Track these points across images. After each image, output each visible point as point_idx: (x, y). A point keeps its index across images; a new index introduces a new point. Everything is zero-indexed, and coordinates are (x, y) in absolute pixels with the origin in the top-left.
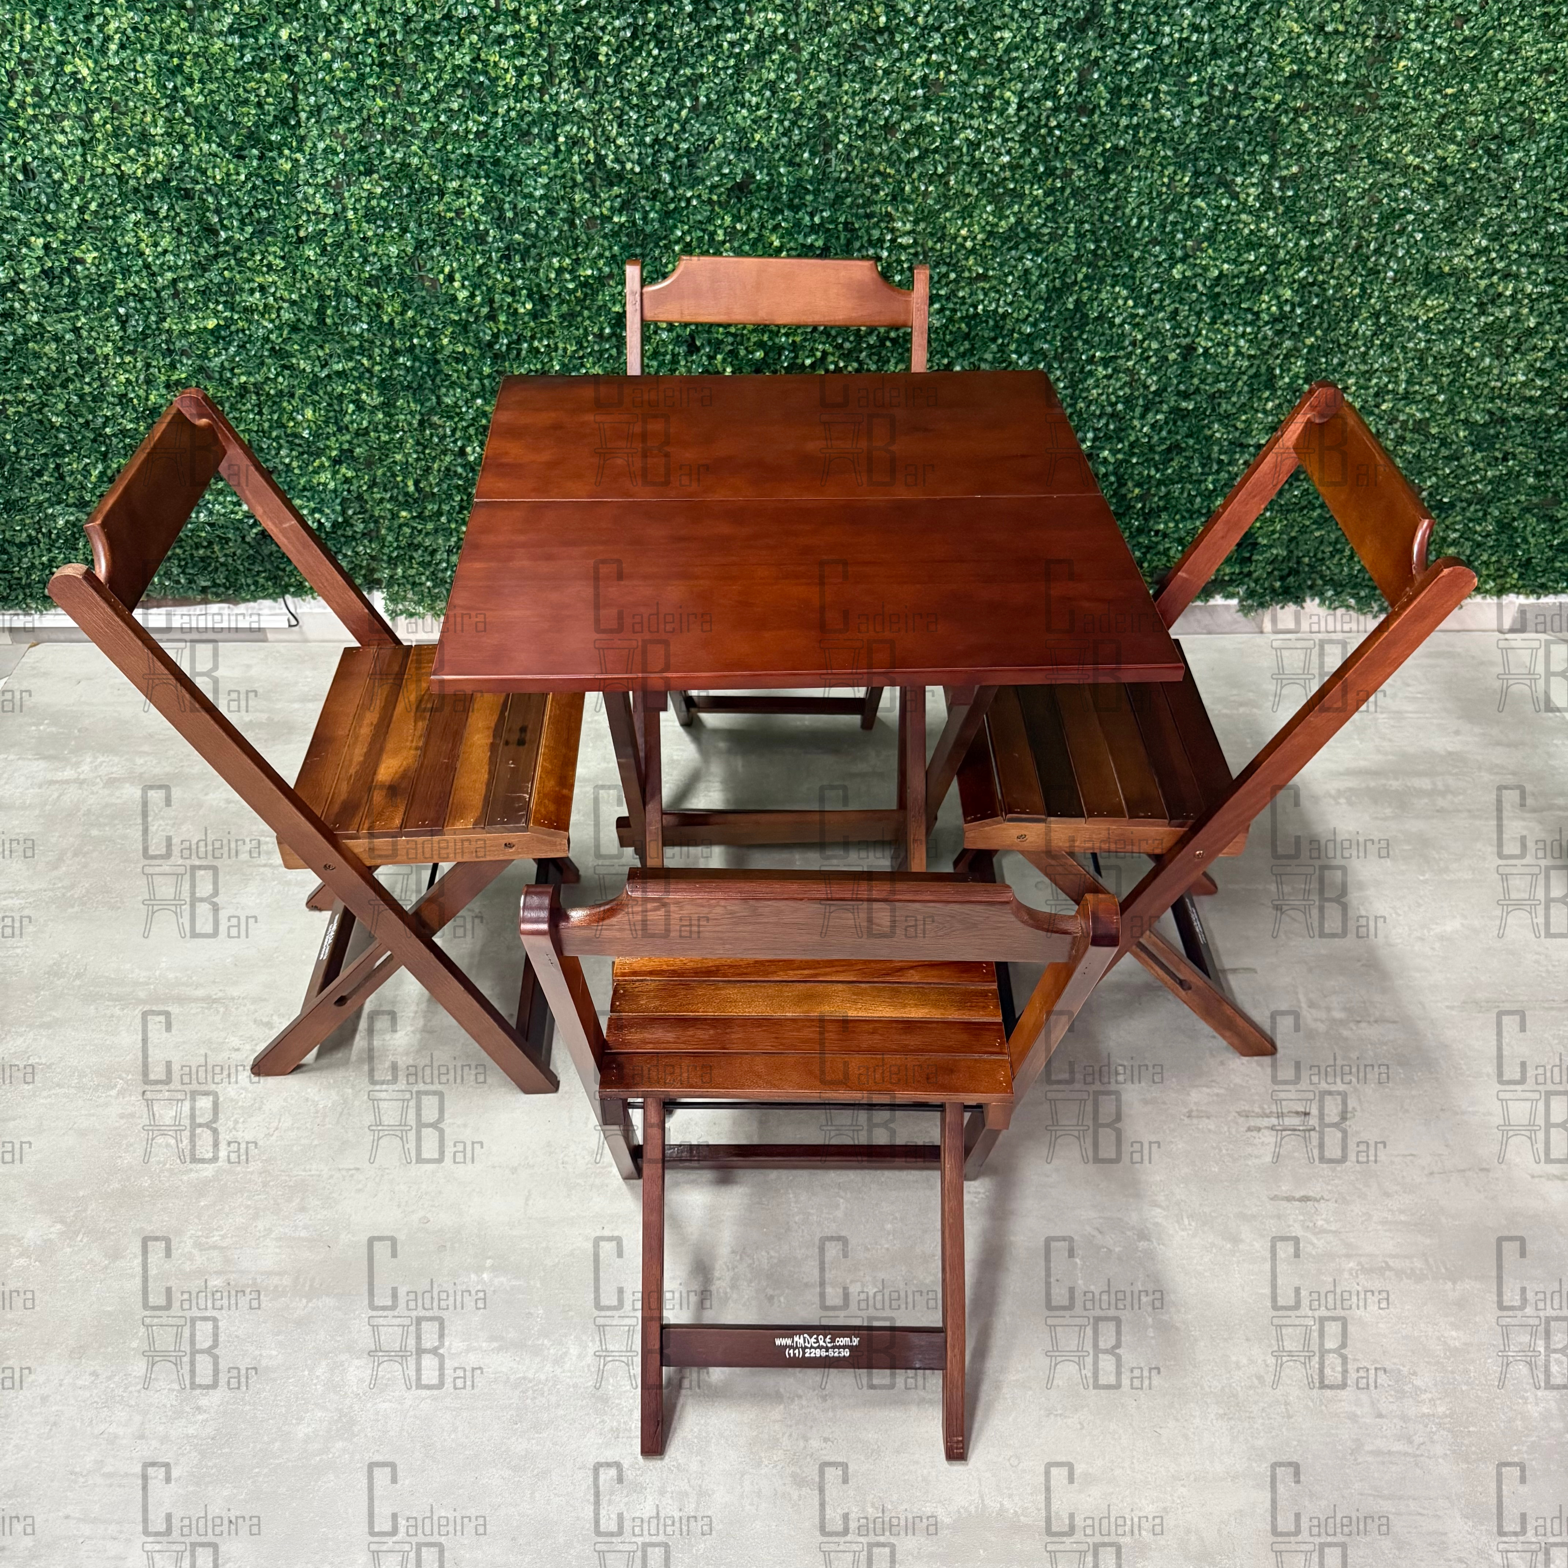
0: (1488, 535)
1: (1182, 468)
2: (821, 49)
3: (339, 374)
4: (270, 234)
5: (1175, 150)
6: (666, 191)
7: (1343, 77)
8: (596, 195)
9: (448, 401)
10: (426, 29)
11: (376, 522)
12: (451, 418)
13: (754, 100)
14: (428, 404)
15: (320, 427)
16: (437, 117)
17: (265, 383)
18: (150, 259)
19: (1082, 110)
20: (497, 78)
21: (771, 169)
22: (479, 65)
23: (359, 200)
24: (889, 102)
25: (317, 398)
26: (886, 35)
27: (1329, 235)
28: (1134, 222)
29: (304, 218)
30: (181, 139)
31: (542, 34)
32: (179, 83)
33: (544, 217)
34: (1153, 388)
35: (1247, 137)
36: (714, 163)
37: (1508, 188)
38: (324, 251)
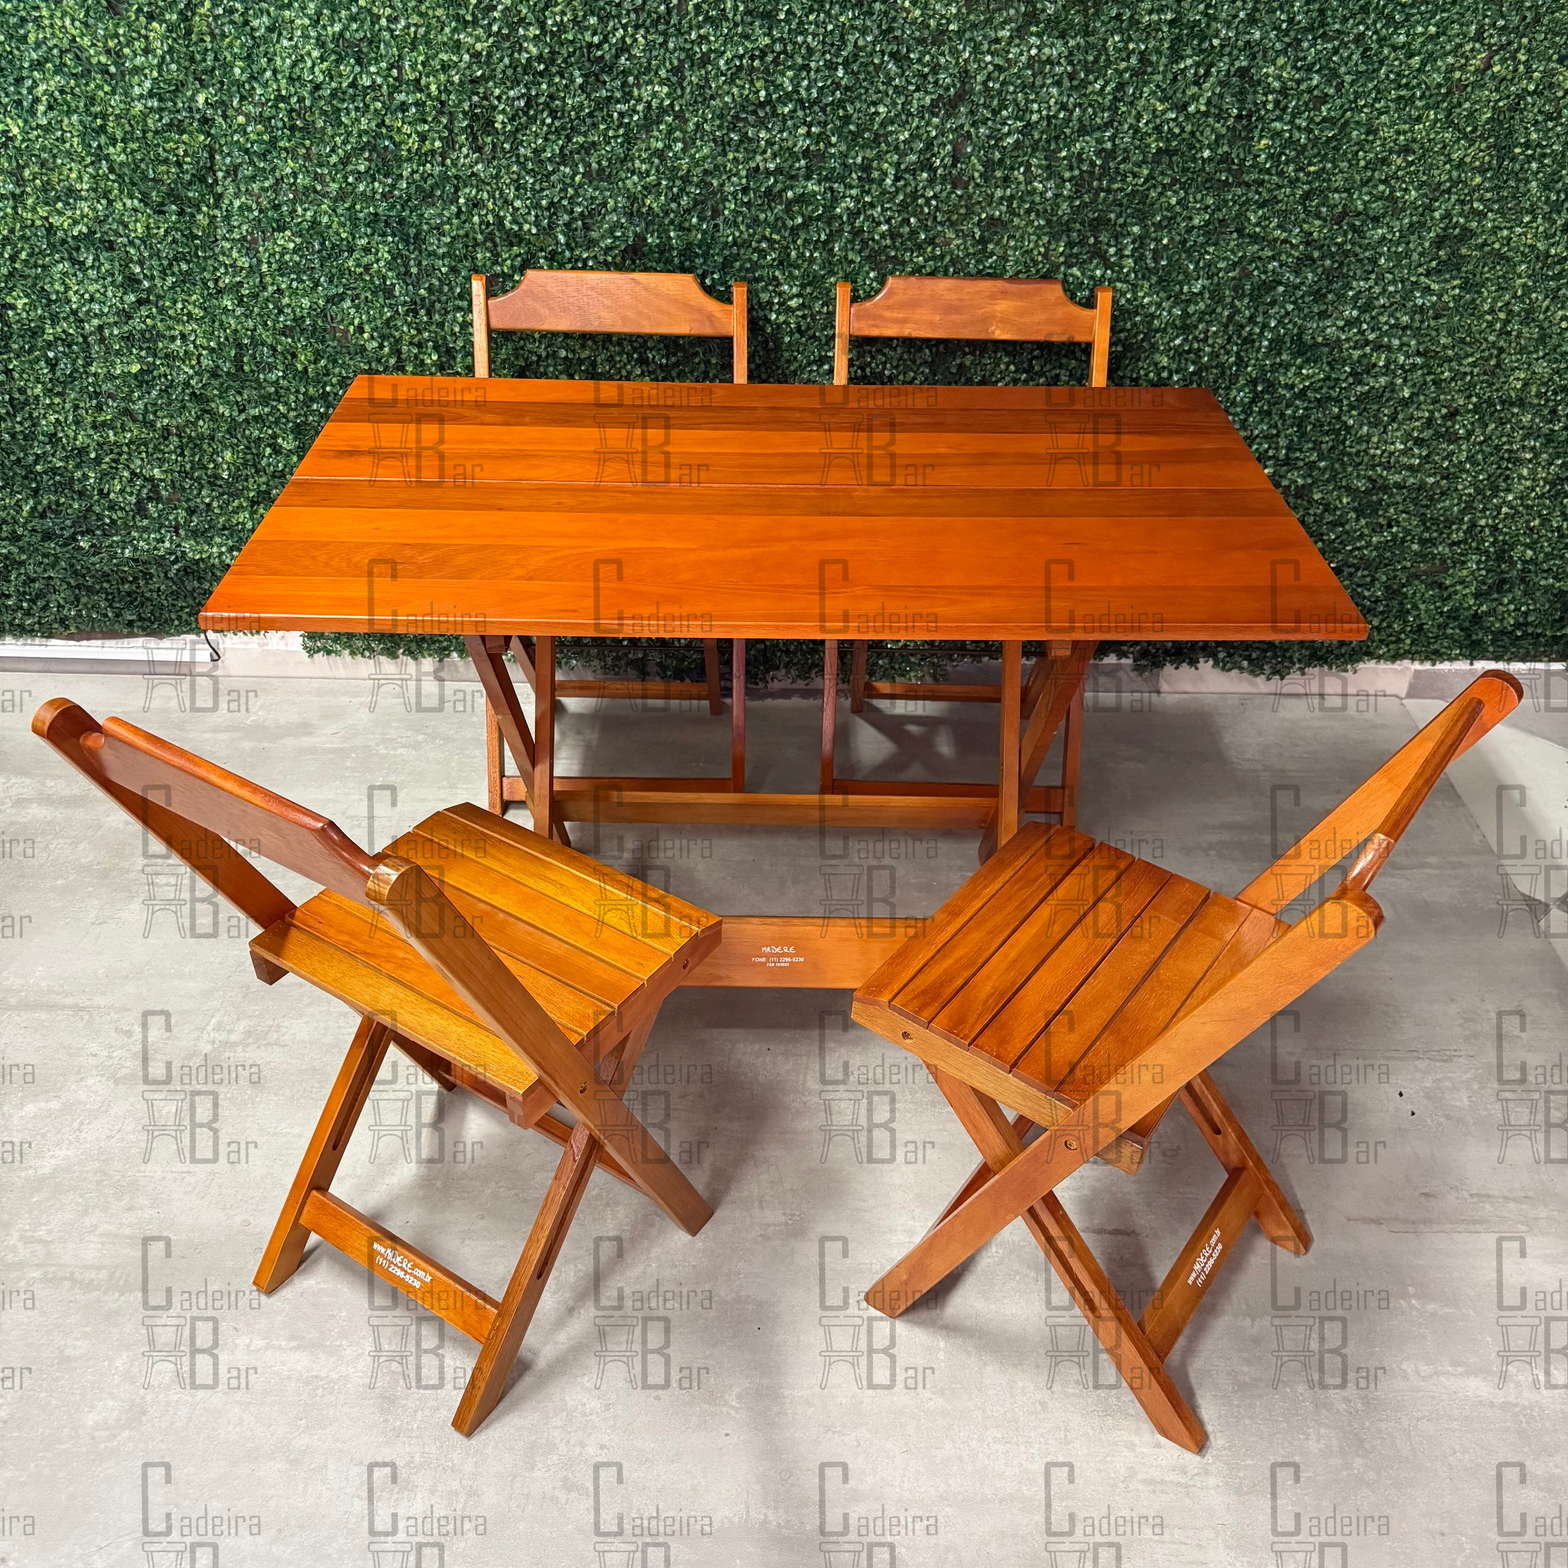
0: (1377, 601)
2: (706, 121)
3: (255, 418)
4: (190, 285)
5: (1049, 222)
6: (563, 251)
7: (1207, 153)
8: (498, 255)
10: (333, 95)
13: (644, 167)
15: (239, 469)
16: (345, 178)
17: (186, 426)
18: (77, 306)
19: (958, 182)
20: (401, 143)
21: (663, 232)
22: (384, 131)
23: (274, 255)
24: (771, 172)
25: (235, 441)
26: (768, 108)
27: (1201, 304)
29: (222, 270)
30: (106, 194)
31: (442, 103)
32: (103, 142)
33: (446, 274)
35: (1118, 209)
36: (606, 226)
37: (1374, 261)
38: (241, 303)
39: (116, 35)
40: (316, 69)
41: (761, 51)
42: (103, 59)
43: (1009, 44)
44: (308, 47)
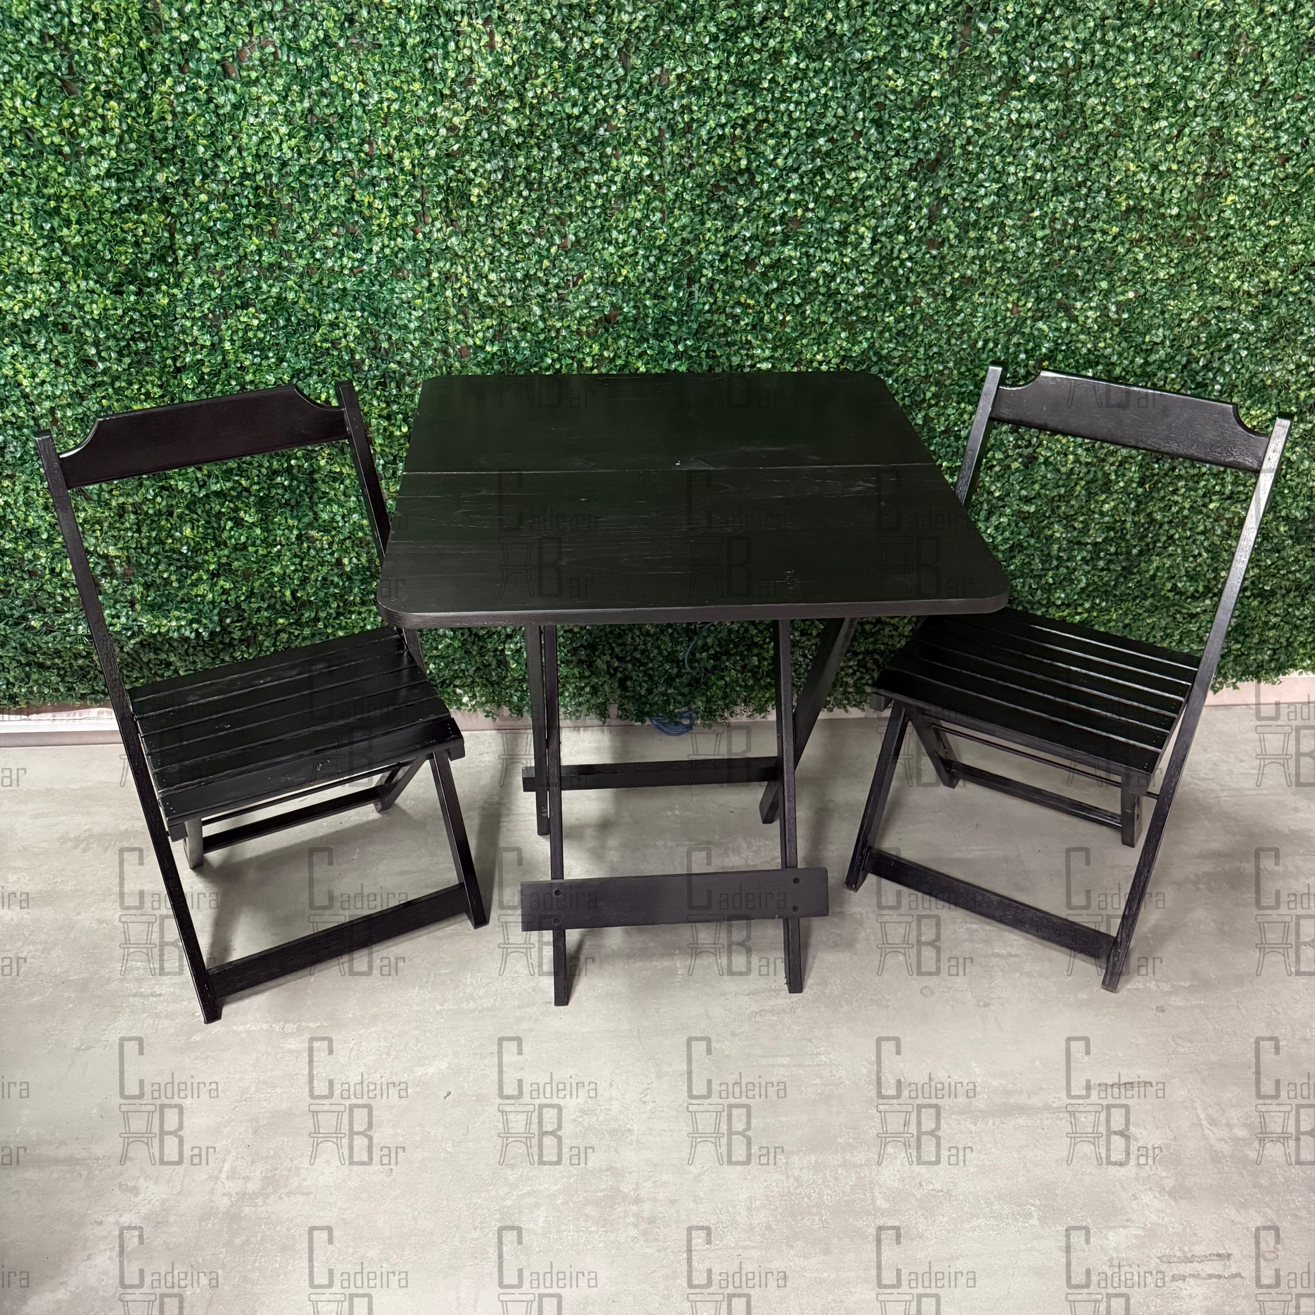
1: (1023, 564)
2: (685, 188)
3: (217, 494)
4: (148, 364)
5: (1019, 278)
6: (536, 322)
7: (1175, 211)
8: (469, 327)
9: (325, 516)
10: (302, 171)
11: (253, 628)
12: (326, 531)
13: (621, 237)
14: (306, 520)
15: (199, 543)
16: (313, 254)
17: (143, 502)
18: (28, 390)
19: (931, 244)
20: (371, 217)
21: (638, 302)
22: (354, 206)
23: (235, 332)
24: (750, 239)
25: (195, 516)
26: (746, 176)
27: (1162, 352)
28: (980, 344)
29: (182, 349)
30: (59, 276)
32: (56, 224)
33: (418, 347)
34: (997, 494)
35: (1086, 266)
36: (582, 297)
38: (201, 380)
39: (71, 115)
40: (284, 146)
41: (744, 119)
42: (57, 139)
43: (989, 109)
44: (276, 124)
